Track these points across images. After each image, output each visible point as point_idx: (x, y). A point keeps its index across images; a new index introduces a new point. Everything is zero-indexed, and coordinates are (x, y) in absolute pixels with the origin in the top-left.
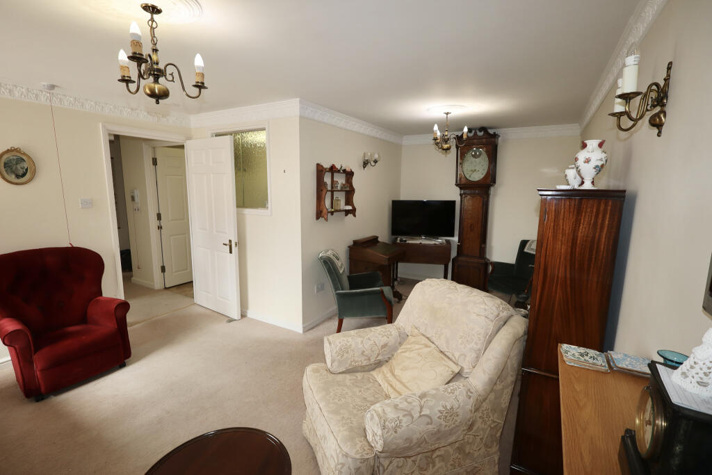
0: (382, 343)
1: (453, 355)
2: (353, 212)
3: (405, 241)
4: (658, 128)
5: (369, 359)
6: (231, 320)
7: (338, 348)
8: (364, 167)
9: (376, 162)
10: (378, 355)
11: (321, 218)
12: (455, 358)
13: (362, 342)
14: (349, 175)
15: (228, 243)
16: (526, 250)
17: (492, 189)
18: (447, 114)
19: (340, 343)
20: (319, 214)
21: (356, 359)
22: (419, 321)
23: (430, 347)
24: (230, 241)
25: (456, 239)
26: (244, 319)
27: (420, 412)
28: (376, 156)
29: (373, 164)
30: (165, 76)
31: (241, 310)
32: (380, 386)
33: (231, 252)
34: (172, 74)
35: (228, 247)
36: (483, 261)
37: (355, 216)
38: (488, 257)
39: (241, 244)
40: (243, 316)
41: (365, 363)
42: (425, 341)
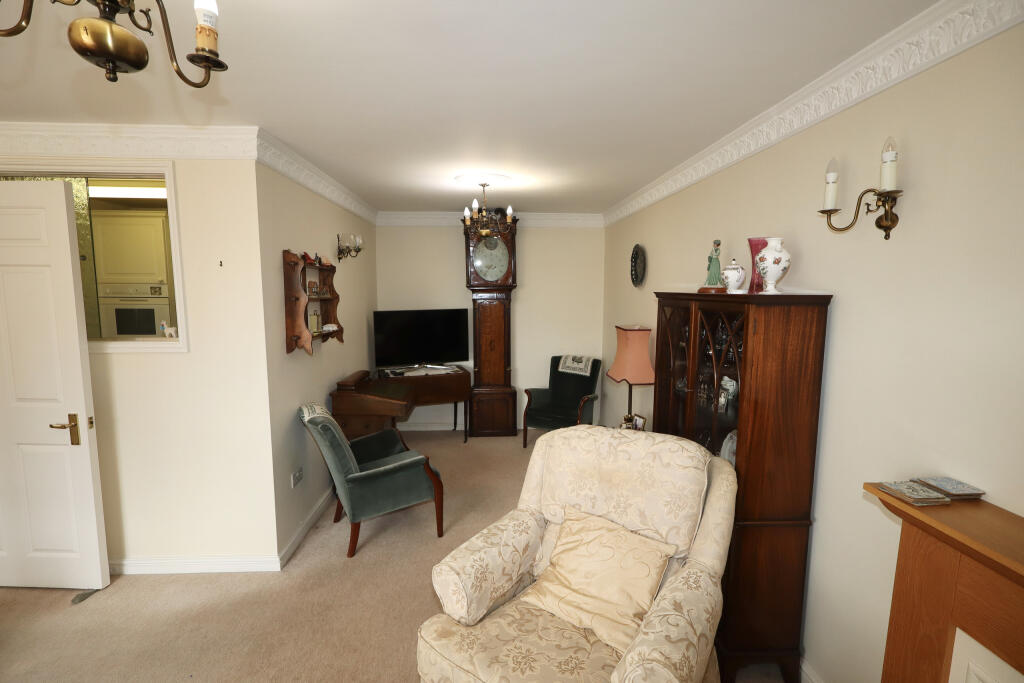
0: (523, 545)
1: (657, 532)
2: (338, 334)
3: (402, 374)
4: (885, 231)
5: (511, 579)
6: (85, 595)
7: (473, 576)
8: (340, 259)
9: (358, 250)
10: (520, 566)
11: (297, 350)
12: (661, 535)
13: (500, 554)
14: (328, 272)
15: (66, 421)
16: (560, 369)
17: (513, 292)
18: (484, 186)
19: (473, 567)
20: (292, 343)
21: (498, 585)
22: (578, 495)
23: (615, 530)
24: (73, 418)
25: (469, 364)
26: (119, 582)
27: (695, 634)
28: (359, 241)
29: (353, 253)
30: (131, 13)
31: (110, 565)
32: (553, 615)
33: (75, 440)
34: (146, 13)
35: (68, 430)
36: (508, 390)
37: (341, 340)
38: (512, 384)
39: (103, 420)
40: (115, 574)
41: (508, 586)
42: (601, 522)
